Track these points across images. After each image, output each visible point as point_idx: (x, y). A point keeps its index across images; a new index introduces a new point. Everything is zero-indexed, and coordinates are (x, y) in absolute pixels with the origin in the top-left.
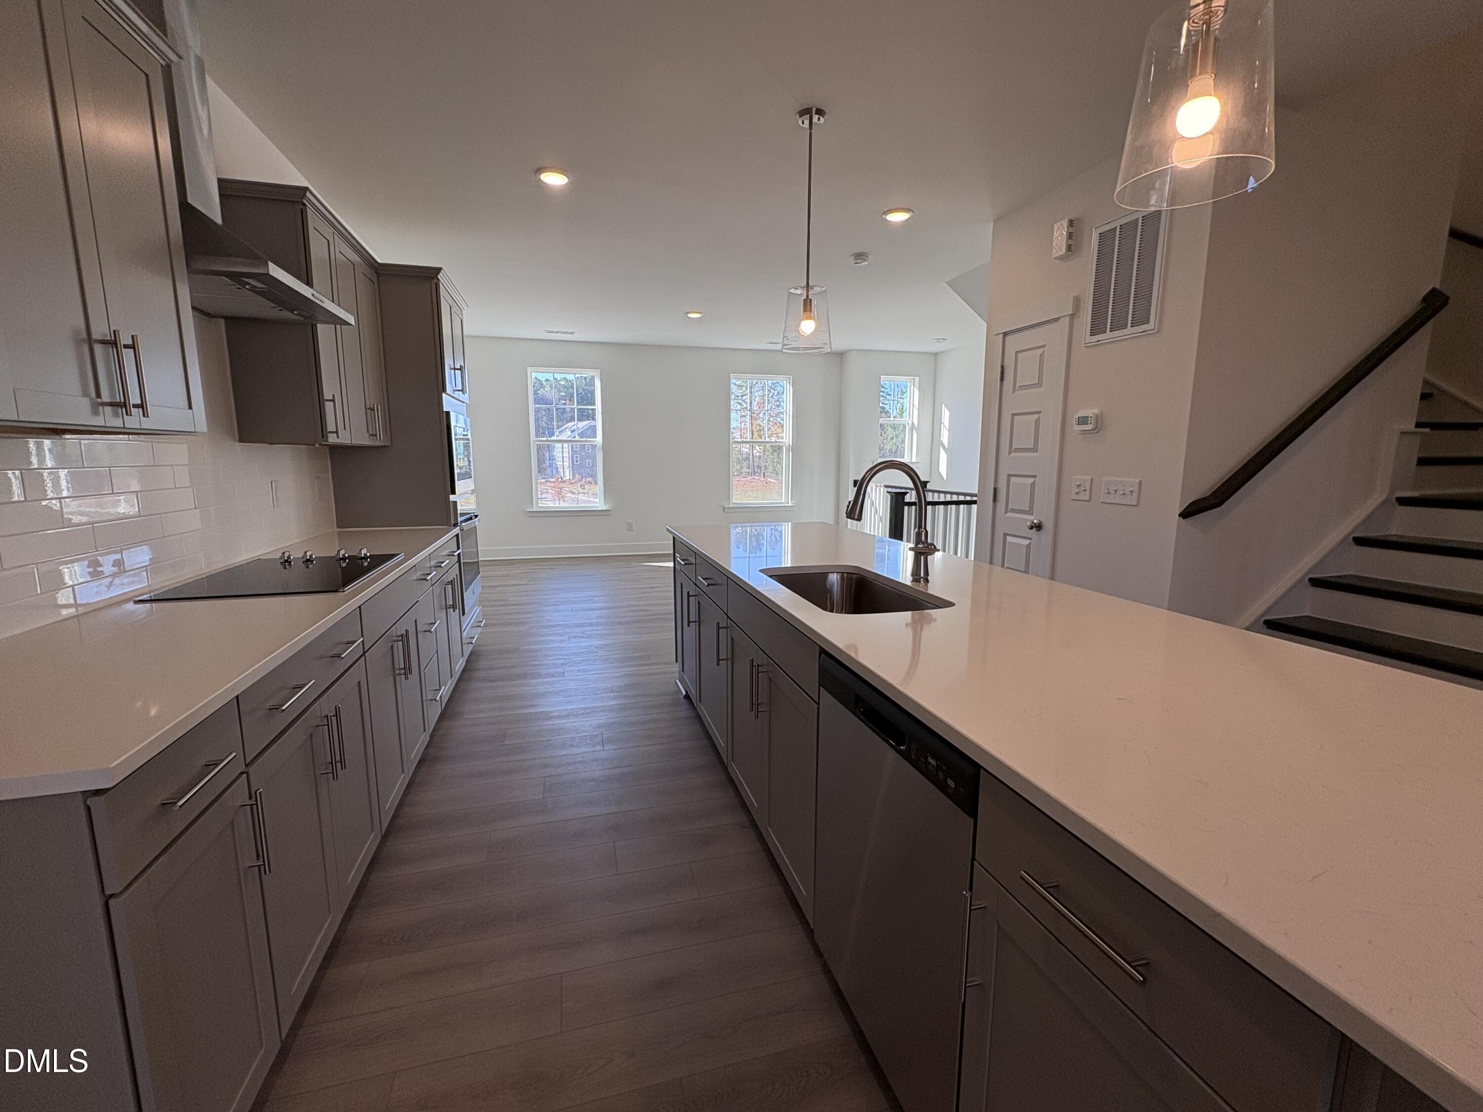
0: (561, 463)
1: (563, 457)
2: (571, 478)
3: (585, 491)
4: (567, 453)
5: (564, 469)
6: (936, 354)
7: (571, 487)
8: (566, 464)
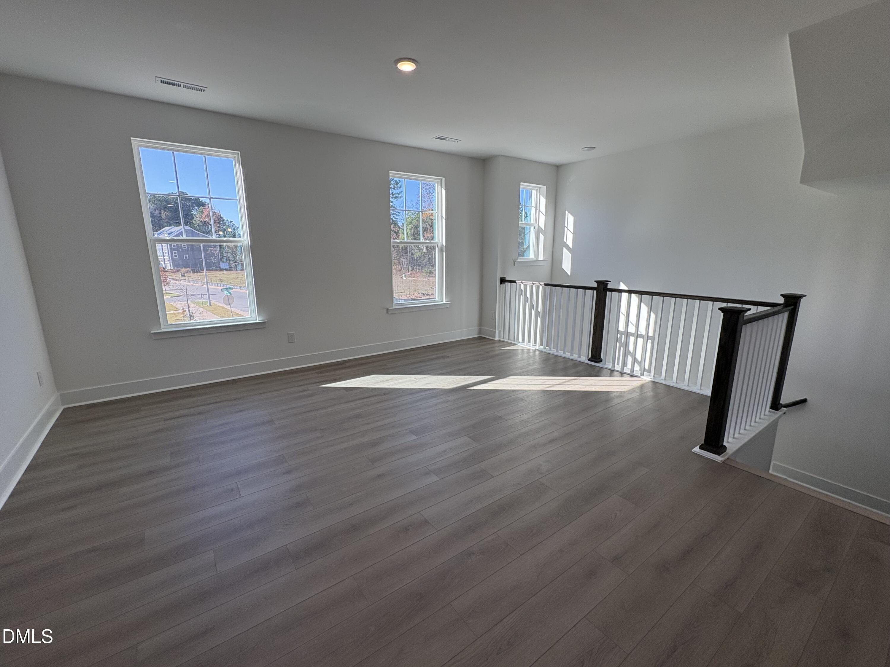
0: (162, 258)
1: (163, 253)
2: (172, 269)
3: (186, 278)
4: (167, 250)
5: (165, 262)
6: (558, 168)
7: (174, 276)
8: (166, 258)
